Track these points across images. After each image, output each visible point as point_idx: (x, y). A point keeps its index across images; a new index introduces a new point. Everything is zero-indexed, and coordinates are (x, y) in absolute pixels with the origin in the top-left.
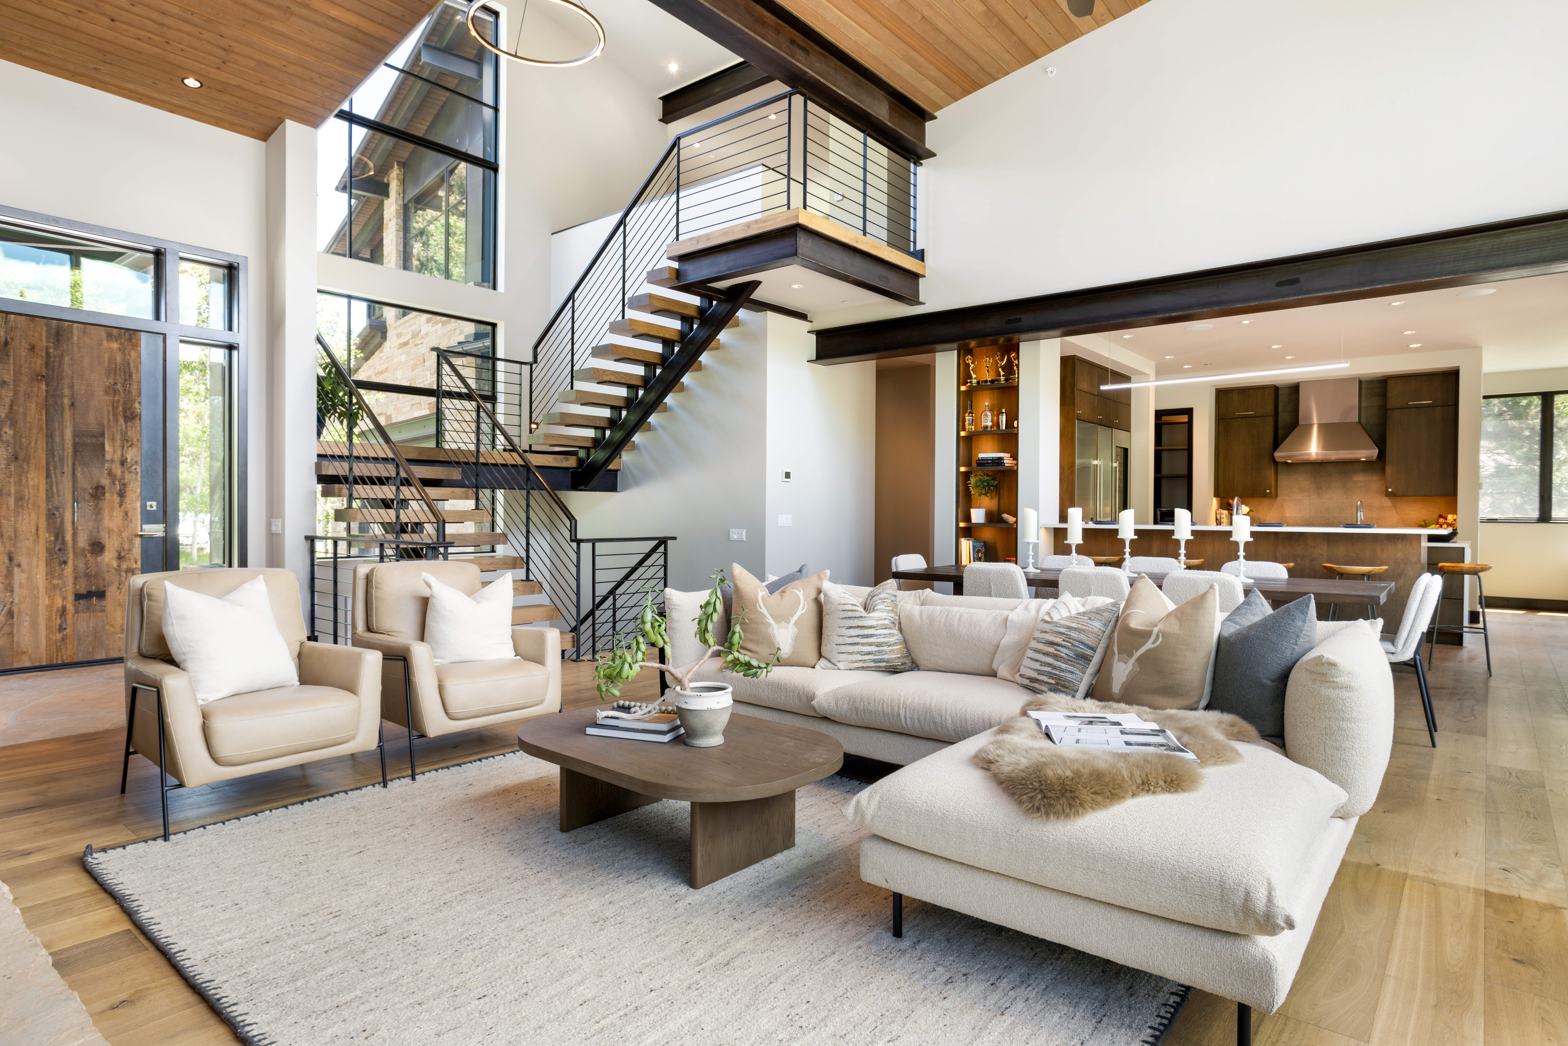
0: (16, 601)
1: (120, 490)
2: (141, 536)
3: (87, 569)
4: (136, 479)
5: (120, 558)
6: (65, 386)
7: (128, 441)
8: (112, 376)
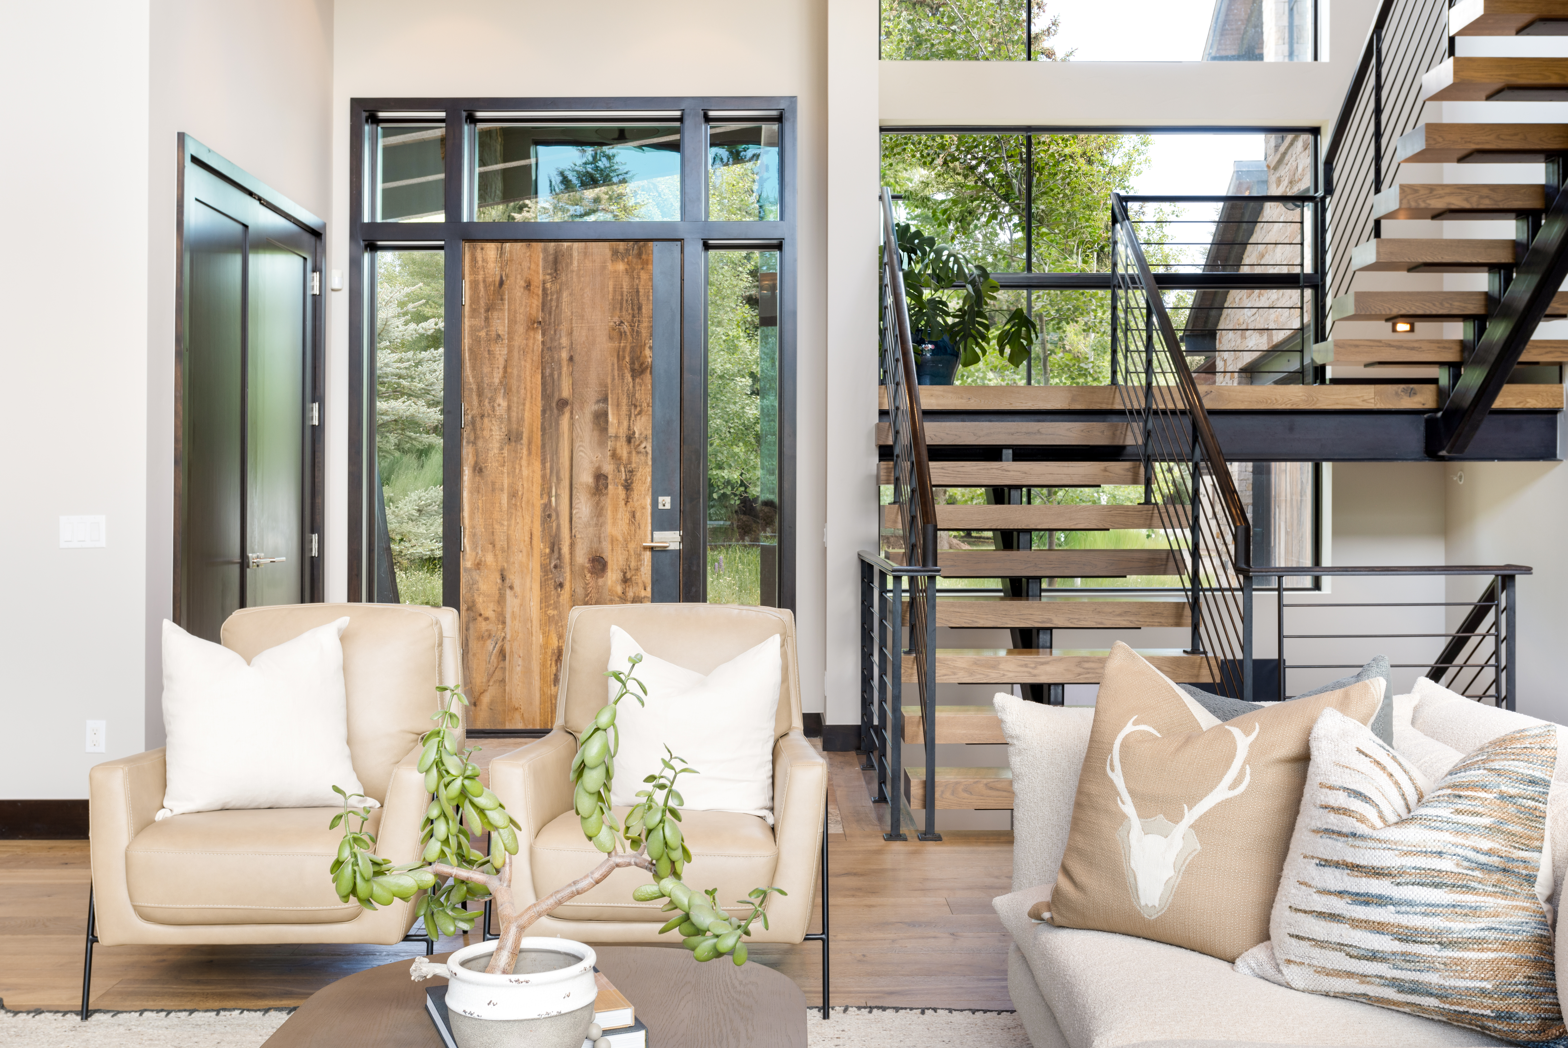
0: (508, 637)
1: (626, 480)
2: (652, 549)
3: (587, 595)
4: (646, 463)
5: (625, 580)
6: (563, 333)
7: (636, 406)
8: (618, 312)
